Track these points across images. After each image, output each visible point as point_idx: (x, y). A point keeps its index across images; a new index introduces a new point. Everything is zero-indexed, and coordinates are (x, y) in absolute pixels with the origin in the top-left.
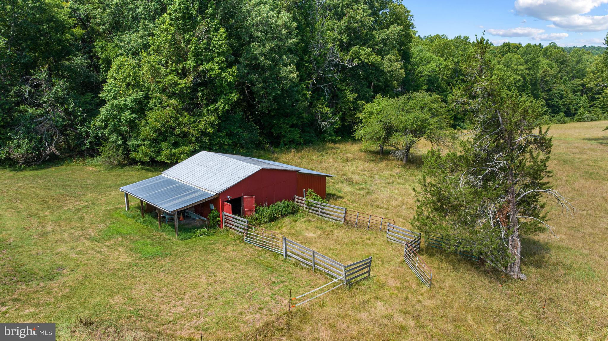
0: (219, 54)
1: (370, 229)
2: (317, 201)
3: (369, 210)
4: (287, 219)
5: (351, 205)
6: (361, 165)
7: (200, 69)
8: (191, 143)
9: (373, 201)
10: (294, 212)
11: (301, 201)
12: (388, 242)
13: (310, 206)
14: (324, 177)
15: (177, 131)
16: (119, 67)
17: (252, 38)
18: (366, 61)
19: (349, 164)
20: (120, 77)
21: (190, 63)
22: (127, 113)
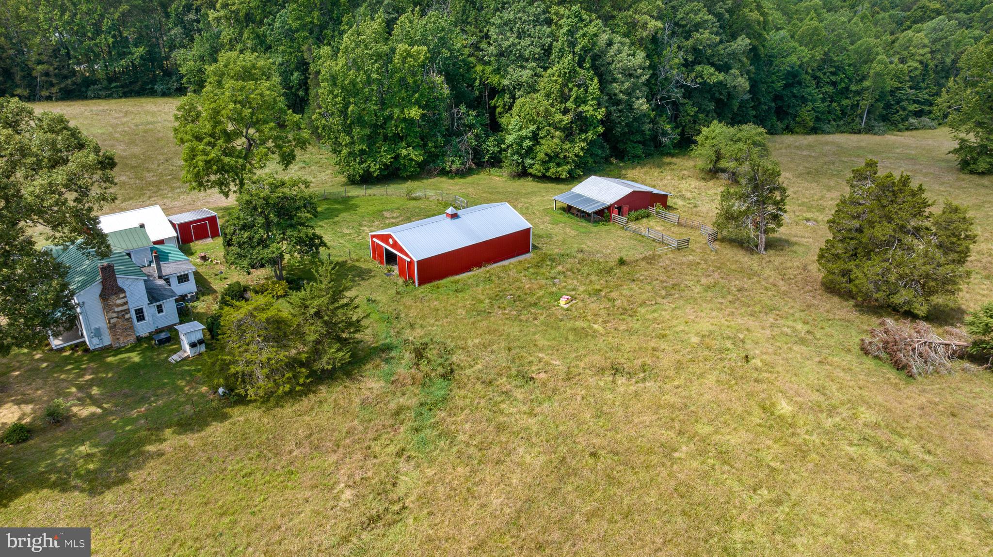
0: (593, 99)
1: (692, 228)
2: (662, 210)
3: (694, 218)
4: (645, 220)
5: (683, 214)
6: (694, 183)
7: (580, 109)
8: (568, 163)
9: (697, 212)
10: (648, 216)
11: (653, 210)
12: (701, 235)
13: (658, 213)
14: (666, 196)
15: (562, 156)
16: (523, 105)
17: (615, 80)
18: (708, 81)
19: (684, 181)
20: (522, 115)
21: (570, 105)
22: (528, 141)
